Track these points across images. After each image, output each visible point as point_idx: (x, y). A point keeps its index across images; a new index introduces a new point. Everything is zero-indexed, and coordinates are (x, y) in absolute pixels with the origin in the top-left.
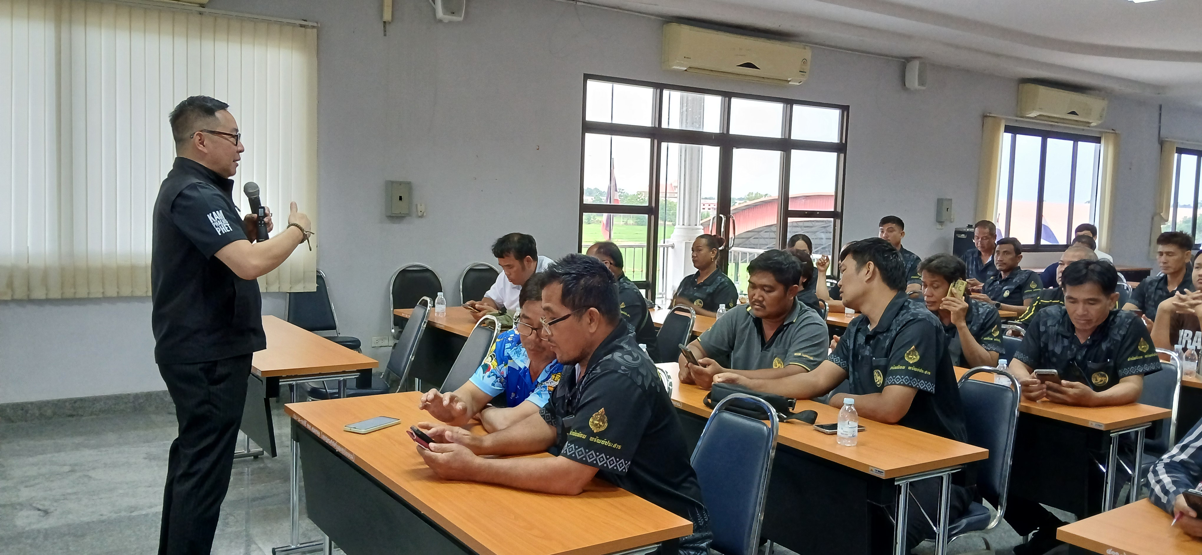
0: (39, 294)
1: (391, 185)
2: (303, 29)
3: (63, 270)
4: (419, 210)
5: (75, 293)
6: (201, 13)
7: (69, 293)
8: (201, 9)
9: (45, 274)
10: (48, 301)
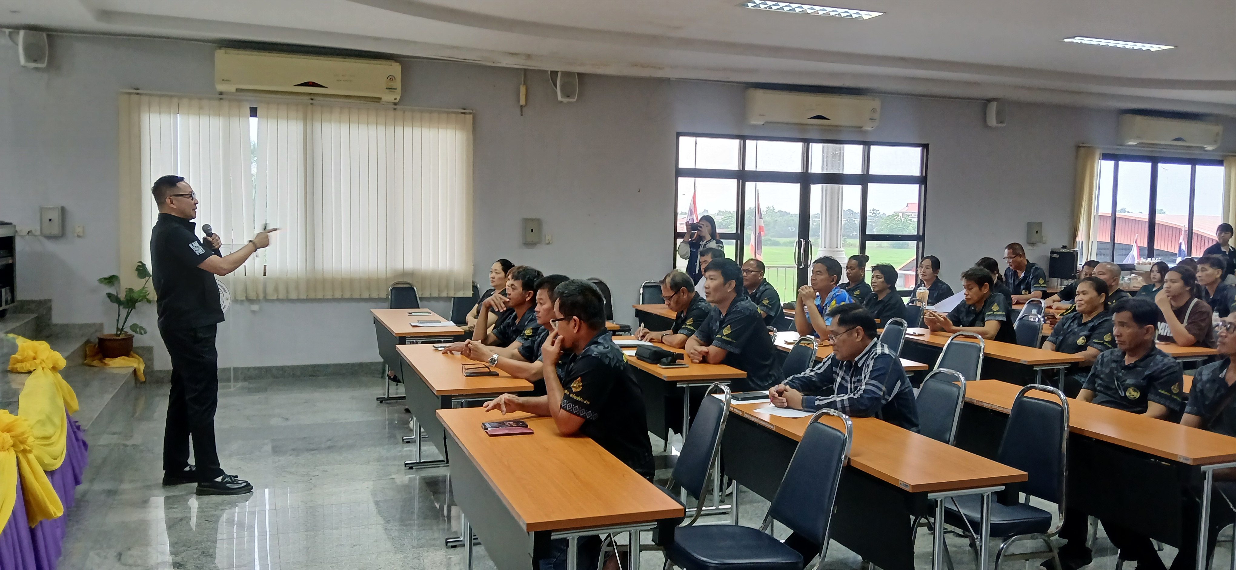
0: (293, 296)
1: (526, 221)
2: (463, 115)
3: (308, 282)
4: (547, 239)
5: (315, 295)
6: (395, 109)
7: (312, 296)
8: (395, 107)
9: (297, 283)
10: (299, 300)
